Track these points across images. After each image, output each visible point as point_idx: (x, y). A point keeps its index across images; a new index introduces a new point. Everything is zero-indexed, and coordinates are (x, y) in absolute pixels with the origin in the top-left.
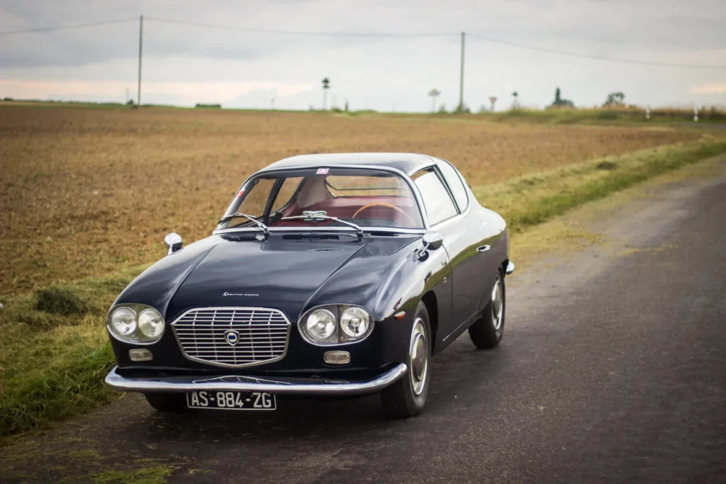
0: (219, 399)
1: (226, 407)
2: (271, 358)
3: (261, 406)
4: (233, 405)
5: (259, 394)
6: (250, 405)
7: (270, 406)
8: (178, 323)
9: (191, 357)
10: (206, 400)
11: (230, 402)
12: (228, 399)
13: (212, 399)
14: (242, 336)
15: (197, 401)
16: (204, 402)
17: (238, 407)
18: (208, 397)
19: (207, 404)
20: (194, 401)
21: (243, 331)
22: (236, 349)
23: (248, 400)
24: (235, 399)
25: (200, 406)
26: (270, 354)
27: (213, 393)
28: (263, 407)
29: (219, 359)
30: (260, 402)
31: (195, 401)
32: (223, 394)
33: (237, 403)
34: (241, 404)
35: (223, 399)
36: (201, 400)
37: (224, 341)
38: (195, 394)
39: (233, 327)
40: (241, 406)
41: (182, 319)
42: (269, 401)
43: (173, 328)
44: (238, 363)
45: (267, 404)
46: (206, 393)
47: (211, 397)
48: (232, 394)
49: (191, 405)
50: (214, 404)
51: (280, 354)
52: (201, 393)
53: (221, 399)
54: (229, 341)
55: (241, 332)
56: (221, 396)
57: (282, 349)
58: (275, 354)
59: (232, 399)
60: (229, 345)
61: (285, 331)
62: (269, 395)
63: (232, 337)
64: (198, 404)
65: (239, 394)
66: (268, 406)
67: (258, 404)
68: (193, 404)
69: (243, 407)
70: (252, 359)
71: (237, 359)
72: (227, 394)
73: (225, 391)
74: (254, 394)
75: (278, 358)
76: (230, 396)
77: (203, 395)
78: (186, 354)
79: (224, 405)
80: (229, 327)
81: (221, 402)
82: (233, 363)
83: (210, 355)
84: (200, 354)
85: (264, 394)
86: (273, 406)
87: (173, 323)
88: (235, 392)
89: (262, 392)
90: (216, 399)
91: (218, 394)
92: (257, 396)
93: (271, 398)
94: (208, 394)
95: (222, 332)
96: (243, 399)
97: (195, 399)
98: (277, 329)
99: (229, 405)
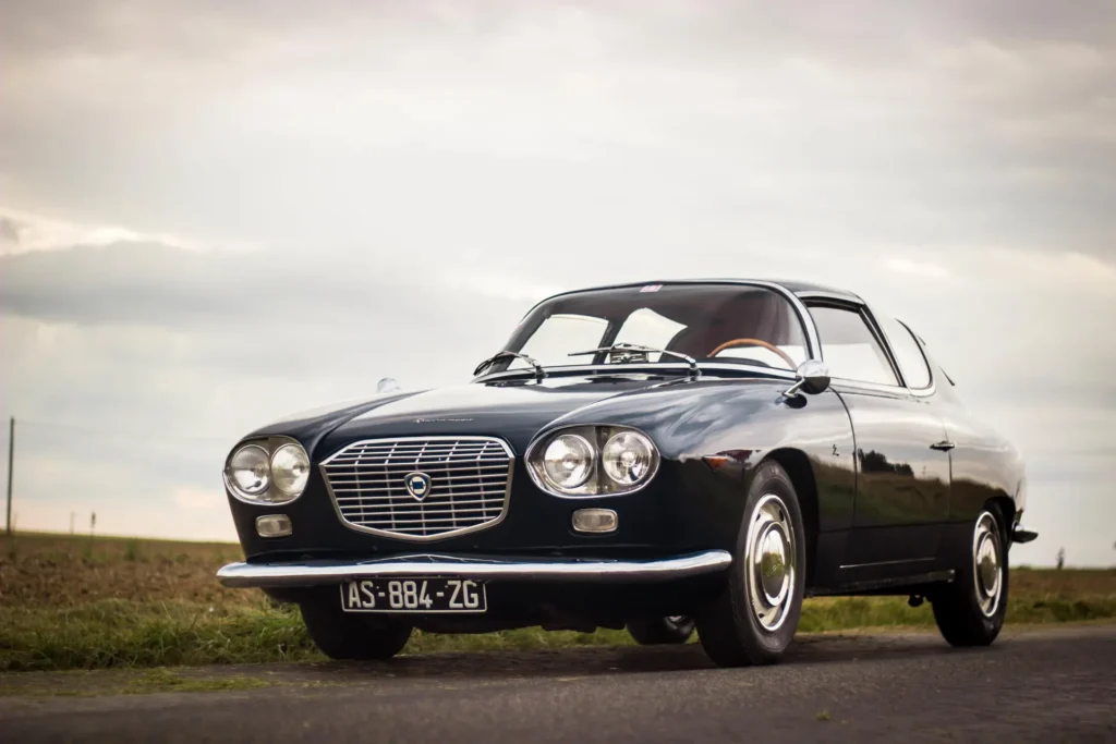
0: (392, 593)
1: (404, 608)
2: (482, 521)
3: (460, 605)
4: (415, 605)
5: (458, 583)
6: (444, 603)
7: (476, 604)
8: (332, 463)
9: (353, 524)
10: (371, 595)
11: (411, 600)
12: (407, 593)
13: (382, 594)
14: (434, 483)
15: (357, 599)
16: (369, 601)
17: (422, 607)
18: (375, 592)
19: (372, 604)
20: (352, 599)
21: (435, 472)
22: (426, 508)
23: (440, 594)
24: (418, 593)
25: (363, 607)
26: (480, 514)
27: (381, 581)
28: (465, 608)
29: (398, 526)
30: (460, 599)
31: (354, 599)
32: (398, 583)
33: (422, 601)
34: (428, 602)
35: (399, 593)
36: (364, 597)
37: (404, 492)
38: (353, 587)
39: (421, 467)
40: (428, 606)
41: (340, 457)
42: (474, 596)
43: (323, 472)
44: (429, 533)
45: (471, 601)
46: (371, 584)
47: (381, 590)
48: (413, 584)
49: (347, 607)
50: (383, 603)
51: (496, 513)
52: (364, 583)
53: (396, 593)
54: (413, 493)
55: (432, 475)
56: (395, 588)
57: (500, 504)
58: (489, 514)
59: (413, 593)
60: (413, 500)
61: (505, 470)
62: (475, 585)
63: (418, 485)
64: (359, 605)
65: (425, 583)
66: (472, 605)
67: (456, 602)
68: (351, 605)
69: (432, 607)
70: (450, 524)
71: (428, 525)
72: (406, 583)
73: (402, 577)
74: (450, 583)
75: (494, 520)
76: (410, 588)
77: (367, 587)
78: (343, 517)
79: (400, 605)
80: (413, 468)
81: (396, 600)
82: (420, 533)
83: (382, 520)
84: (367, 518)
85: (466, 583)
86: (481, 606)
87: (324, 463)
88: (418, 578)
89: (462, 577)
90: (388, 593)
91: (391, 584)
92: (454, 587)
93: (478, 590)
94: (375, 585)
95: (402, 476)
96: (431, 592)
97: (354, 596)
98: (491, 468)
99: (408, 605)
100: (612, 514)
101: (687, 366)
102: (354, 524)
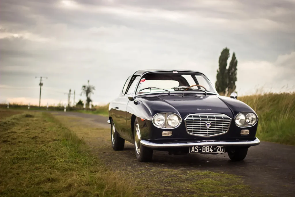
0: (203, 149)
2: (222, 133)
3: (219, 151)
4: (208, 151)
5: (219, 147)
6: (215, 151)
9: (190, 133)
10: (198, 150)
11: (208, 150)
12: (207, 149)
13: (200, 149)
14: (212, 124)
15: (194, 150)
16: (197, 151)
18: (198, 149)
19: (198, 151)
20: (192, 150)
21: (213, 122)
22: (209, 130)
23: (215, 149)
24: (210, 149)
25: (195, 152)
26: (221, 131)
27: (201, 147)
29: (201, 134)
30: (219, 150)
32: (205, 147)
33: (210, 151)
34: (212, 151)
35: (205, 149)
36: (196, 150)
37: (204, 126)
38: (193, 147)
39: (209, 121)
40: (211, 152)
41: (188, 118)
42: (223, 149)
43: (185, 122)
44: (208, 135)
45: (222, 150)
46: (198, 147)
47: (200, 148)
48: (209, 147)
49: (191, 152)
50: (201, 151)
51: (226, 131)
52: (196, 147)
57: (227, 129)
58: (223, 131)
59: (208, 149)
60: (206, 128)
61: (229, 122)
62: (223, 147)
63: (208, 125)
64: (194, 152)
65: (211, 147)
67: (218, 150)
68: (192, 152)
69: (212, 152)
70: (214, 133)
71: (208, 133)
72: (207, 147)
73: (206, 146)
74: (217, 146)
75: (225, 132)
77: (197, 148)
78: (188, 132)
79: (205, 152)
80: (207, 121)
81: (204, 150)
82: (206, 135)
83: (198, 132)
84: (194, 132)
85: (221, 146)
86: (224, 151)
87: (185, 119)
88: (210, 146)
89: (220, 145)
90: (202, 149)
91: (203, 147)
92: (218, 147)
93: (224, 148)
94: (199, 147)
95: (205, 122)
96: (213, 148)
97: (193, 150)
98: (226, 121)
99: (207, 152)
100: (248, 131)
101: (204, 93)
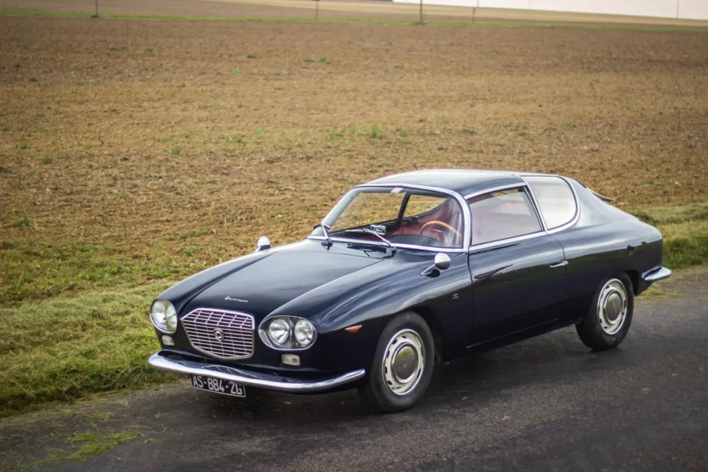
0: (209, 383)
1: (214, 390)
2: (244, 354)
3: (235, 393)
4: (218, 390)
5: (234, 383)
6: (228, 391)
7: (241, 393)
8: (186, 319)
11: (216, 388)
12: (215, 384)
13: (205, 383)
14: (225, 338)
15: (197, 383)
16: (201, 384)
17: (220, 391)
18: (203, 382)
19: (202, 386)
22: (223, 345)
23: (227, 387)
24: (219, 384)
25: (199, 387)
26: (244, 351)
27: (205, 378)
28: (237, 394)
29: (213, 350)
30: (235, 390)
32: (211, 379)
33: (220, 388)
34: (223, 389)
35: (211, 383)
36: (199, 383)
37: (214, 337)
38: (195, 377)
39: (219, 327)
41: (190, 316)
42: (240, 389)
43: (182, 322)
44: (225, 356)
45: (239, 391)
47: (205, 381)
48: (216, 380)
50: (206, 387)
51: (250, 352)
52: (198, 377)
54: (218, 338)
55: (224, 331)
56: (210, 381)
57: (251, 348)
58: (247, 351)
59: (217, 384)
61: (252, 334)
62: (240, 385)
63: (219, 335)
64: (197, 386)
65: (221, 381)
66: (239, 393)
67: (233, 391)
68: (194, 385)
69: (224, 392)
70: (233, 353)
71: (225, 352)
72: (214, 380)
73: (213, 378)
74: (231, 383)
75: (250, 355)
76: (215, 382)
77: (200, 378)
78: (192, 343)
79: (212, 389)
80: (216, 327)
81: (211, 387)
83: (207, 347)
84: (202, 345)
85: (237, 384)
86: (243, 394)
87: (182, 319)
88: (219, 379)
90: (207, 383)
91: (208, 379)
92: (232, 385)
95: (212, 329)
96: (223, 385)
97: (195, 382)
100: (297, 358)
102: (196, 347)
